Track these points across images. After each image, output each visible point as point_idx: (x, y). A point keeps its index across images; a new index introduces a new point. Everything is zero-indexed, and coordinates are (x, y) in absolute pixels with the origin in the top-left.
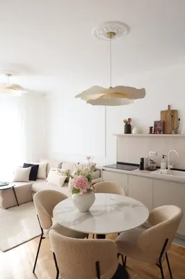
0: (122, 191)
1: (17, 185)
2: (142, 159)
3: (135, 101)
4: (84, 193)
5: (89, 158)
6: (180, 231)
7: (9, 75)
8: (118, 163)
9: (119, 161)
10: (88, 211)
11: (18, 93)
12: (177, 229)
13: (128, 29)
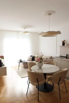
0: (56, 64)
1: (28, 62)
2: (67, 55)
3: (57, 35)
4: (39, 63)
5: (41, 53)
6: (67, 76)
7: (25, 28)
8: (60, 56)
9: (61, 55)
10: (41, 68)
11: (28, 34)
12: (66, 75)
13: (55, 12)
